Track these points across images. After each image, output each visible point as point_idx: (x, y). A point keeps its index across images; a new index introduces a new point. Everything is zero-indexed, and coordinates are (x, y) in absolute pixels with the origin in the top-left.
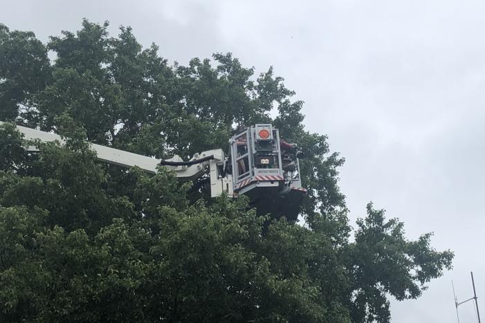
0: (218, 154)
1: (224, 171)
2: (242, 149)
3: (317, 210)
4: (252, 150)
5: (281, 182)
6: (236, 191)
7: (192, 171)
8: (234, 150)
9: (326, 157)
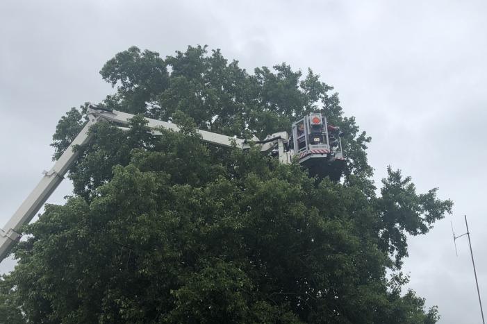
0: (284, 135)
1: (288, 147)
2: (300, 131)
4: (307, 132)
5: (329, 154)
7: (266, 147)
8: (295, 132)
9: (358, 135)
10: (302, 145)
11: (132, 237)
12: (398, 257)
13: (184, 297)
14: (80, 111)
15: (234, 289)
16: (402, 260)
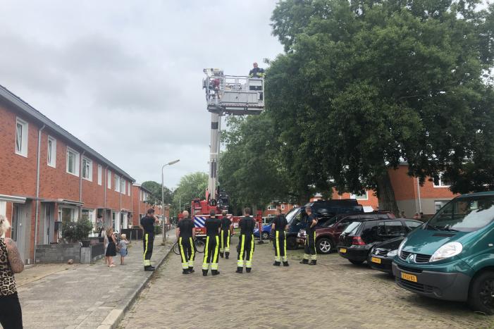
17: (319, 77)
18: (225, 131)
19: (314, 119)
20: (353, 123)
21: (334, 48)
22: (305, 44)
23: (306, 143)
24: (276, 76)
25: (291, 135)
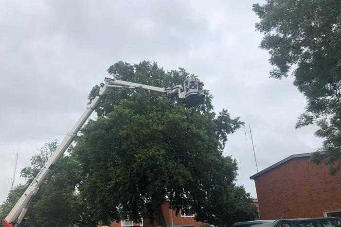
0: (180, 86)
1: (182, 91)
2: (187, 84)
3: (206, 110)
4: (189, 84)
6: (186, 96)
7: (173, 91)
8: (185, 85)
9: (209, 96)
10: (187, 89)
11: (120, 134)
12: (224, 142)
13: (140, 158)
14: (100, 86)
15: (159, 155)
16: (225, 142)
17: (128, 137)
18: (30, 168)
19: (120, 165)
20: (149, 171)
21: (139, 119)
22: (120, 114)
23: (113, 182)
24: (97, 132)
25: (101, 175)
